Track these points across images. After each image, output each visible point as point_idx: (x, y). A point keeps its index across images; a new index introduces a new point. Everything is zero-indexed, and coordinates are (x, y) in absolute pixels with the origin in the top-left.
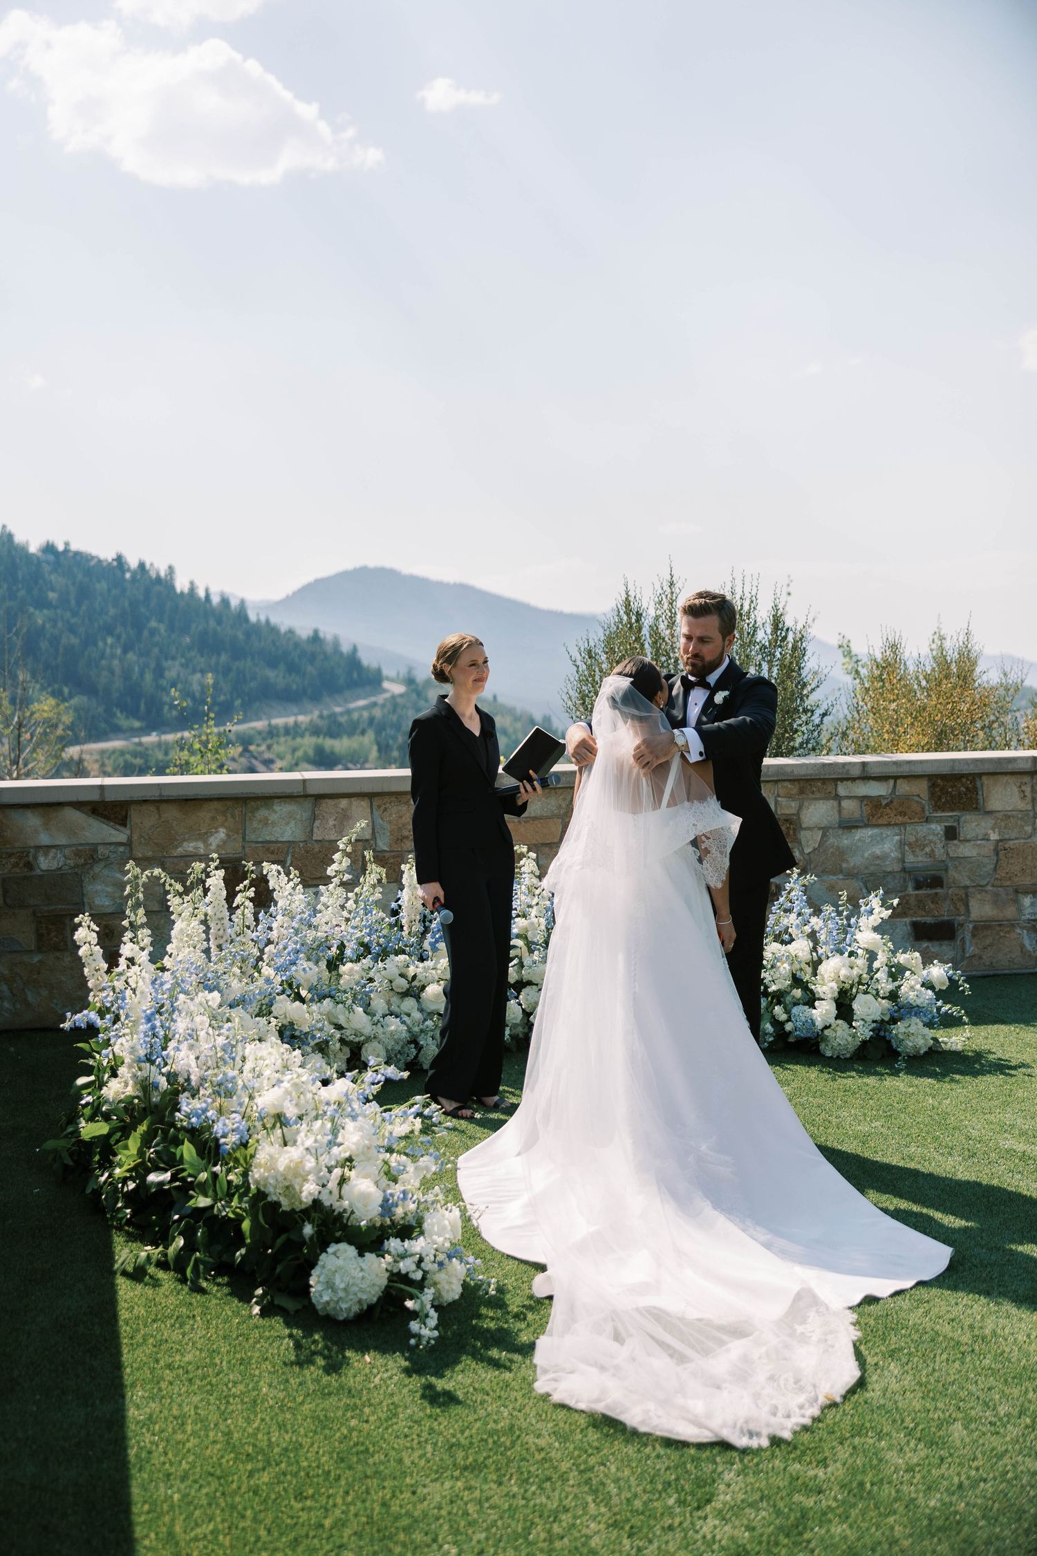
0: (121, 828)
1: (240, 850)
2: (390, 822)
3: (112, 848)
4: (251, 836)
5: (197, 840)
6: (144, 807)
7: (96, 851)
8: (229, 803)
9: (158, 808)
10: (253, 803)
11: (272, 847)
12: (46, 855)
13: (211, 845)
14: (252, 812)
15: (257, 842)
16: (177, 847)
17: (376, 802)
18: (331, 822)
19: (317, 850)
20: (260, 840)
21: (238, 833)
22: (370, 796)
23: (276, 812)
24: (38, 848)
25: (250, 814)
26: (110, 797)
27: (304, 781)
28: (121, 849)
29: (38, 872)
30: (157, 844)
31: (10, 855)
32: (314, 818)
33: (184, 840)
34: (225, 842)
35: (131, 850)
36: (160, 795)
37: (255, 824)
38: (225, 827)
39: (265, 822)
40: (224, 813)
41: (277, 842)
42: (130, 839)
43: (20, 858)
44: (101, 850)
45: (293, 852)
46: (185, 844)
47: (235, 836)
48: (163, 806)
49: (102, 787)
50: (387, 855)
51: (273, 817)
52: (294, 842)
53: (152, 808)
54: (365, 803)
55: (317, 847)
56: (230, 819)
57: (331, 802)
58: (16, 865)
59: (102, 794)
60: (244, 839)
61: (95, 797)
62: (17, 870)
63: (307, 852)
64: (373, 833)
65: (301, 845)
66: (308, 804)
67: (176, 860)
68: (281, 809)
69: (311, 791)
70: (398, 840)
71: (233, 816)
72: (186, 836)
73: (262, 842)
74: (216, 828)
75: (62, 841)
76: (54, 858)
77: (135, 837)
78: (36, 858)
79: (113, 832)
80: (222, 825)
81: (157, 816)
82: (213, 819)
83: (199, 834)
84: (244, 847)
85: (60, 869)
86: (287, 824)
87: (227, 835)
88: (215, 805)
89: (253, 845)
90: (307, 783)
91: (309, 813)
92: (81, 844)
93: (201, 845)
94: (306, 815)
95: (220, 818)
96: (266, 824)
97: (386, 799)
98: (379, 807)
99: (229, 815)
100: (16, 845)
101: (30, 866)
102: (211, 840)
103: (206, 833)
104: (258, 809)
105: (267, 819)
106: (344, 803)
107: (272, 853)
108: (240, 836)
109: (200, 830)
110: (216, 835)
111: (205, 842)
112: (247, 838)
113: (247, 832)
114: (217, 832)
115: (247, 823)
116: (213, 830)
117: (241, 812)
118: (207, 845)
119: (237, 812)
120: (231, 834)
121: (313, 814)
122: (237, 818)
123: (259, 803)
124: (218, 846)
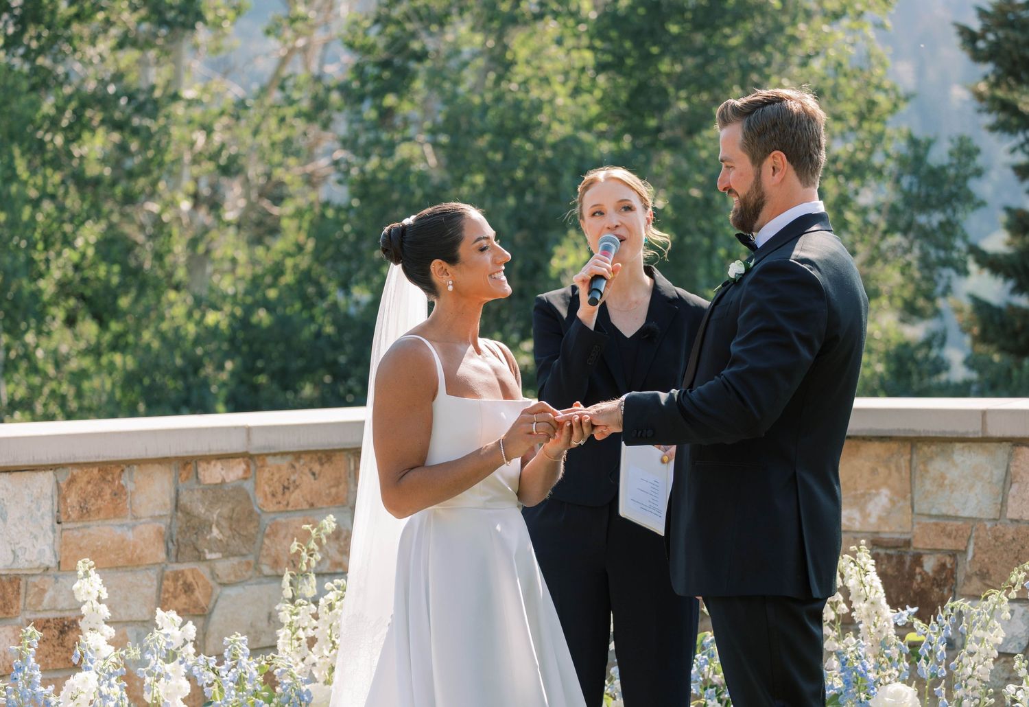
1: (908, 526)
4: (922, 506)
8: (894, 446)
10: (925, 449)
11: (951, 525)
13: (869, 515)
14: (925, 464)
15: (930, 516)
19: (1009, 537)
20: (934, 512)
21: (904, 497)
23: (955, 465)
25: (921, 467)
27: (984, 413)
32: (1008, 480)
34: (888, 512)
37: (927, 485)
38: (889, 487)
39: (941, 482)
40: (886, 464)
41: (956, 518)
45: (977, 537)
47: (901, 504)
51: (953, 474)
52: (981, 520)
55: (1010, 532)
56: (895, 474)
57: (1026, 453)
60: (912, 508)
63: (996, 539)
65: (989, 525)
66: (1002, 452)
68: (966, 460)
69: (994, 431)
71: (898, 469)
73: (937, 516)
74: (877, 488)
80: (885, 483)
82: (874, 471)
83: (855, 497)
84: (912, 523)
86: (971, 487)
87: (892, 502)
88: (876, 448)
89: (925, 520)
90: (989, 419)
91: (1002, 471)
94: (999, 473)
95: (882, 471)
96: (941, 485)
99: (893, 467)
102: (870, 507)
103: (863, 495)
104: (931, 458)
105: (943, 477)
107: (949, 536)
108: (908, 503)
109: (856, 490)
110: (877, 499)
111: (862, 510)
112: (916, 509)
113: (916, 498)
114: (878, 494)
115: (918, 482)
116: (874, 491)
117: (910, 461)
118: (865, 516)
119: (903, 462)
120: (896, 498)
121: (1007, 472)
122: (903, 474)
123: (933, 448)
124: (880, 518)
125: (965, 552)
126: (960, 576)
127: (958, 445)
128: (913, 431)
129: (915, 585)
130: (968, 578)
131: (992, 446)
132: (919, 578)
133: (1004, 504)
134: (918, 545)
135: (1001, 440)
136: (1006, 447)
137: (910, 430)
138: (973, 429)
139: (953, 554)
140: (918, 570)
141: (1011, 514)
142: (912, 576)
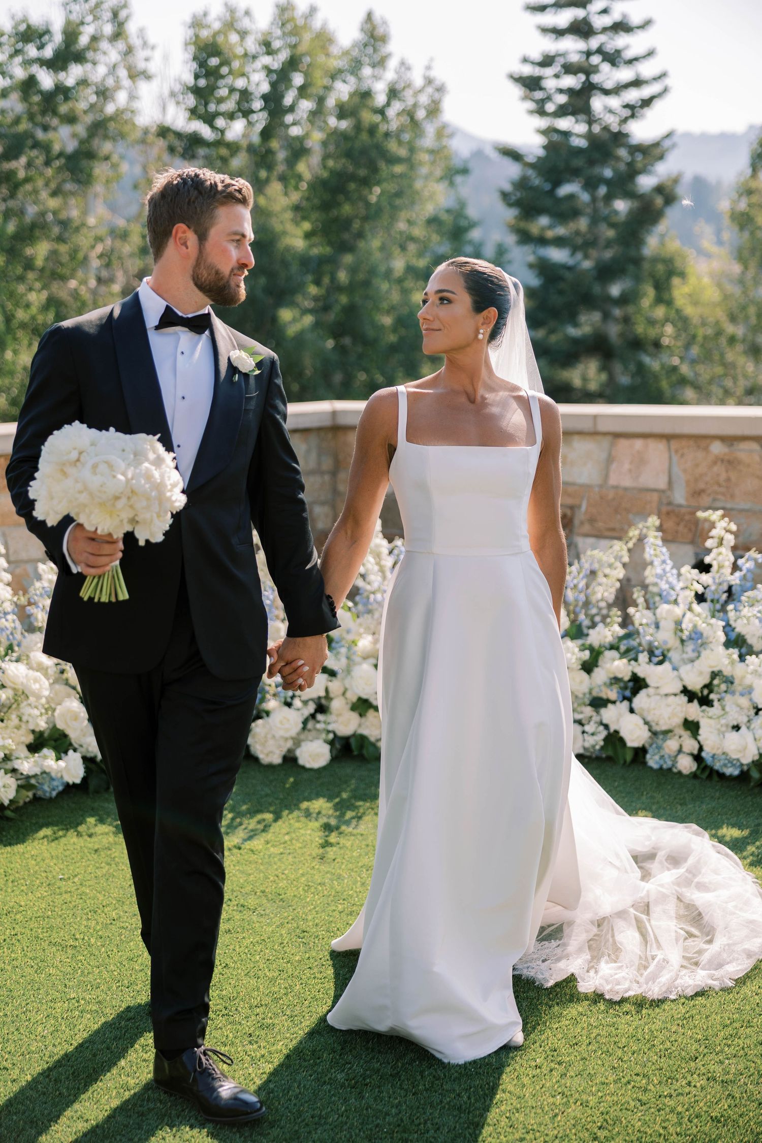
2: (685, 471)
11: (571, 489)
17: (674, 444)
18: (627, 466)
19: (611, 498)
22: (668, 438)
23: (575, 450)
27: (595, 417)
32: (610, 460)
41: (574, 484)
45: (589, 498)
50: (683, 510)
51: (572, 456)
52: (591, 486)
54: (661, 446)
55: (611, 495)
57: (623, 443)
63: (602, 498)
64: (670, 483)
65: (597, 490)
66: (606, 442)
68: (582, 447)
69: (602, 427)
70: (695, 493)
86: (585, 464)
91: (607, 453)
94: (604, 456)
97: (684, 443)
98: (677, 451)
106: (638, 444)
107: (570, 495)
121: (610, 455)
125: (579, 507)
126: (576, 522)
127: (576, 437)
130: (582, 523)
131: (599, 438)
133: (606, 477)
135: (605, 434)
136: (609, 438)
138: (587, 426)
139: (572, 508)
141: (613, 481)
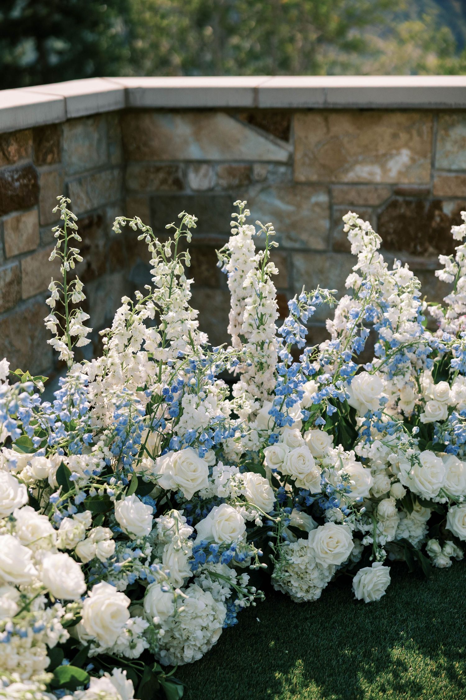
0: (279, 142)
1: (427, 179)
3: (270, 167)
4: (442, 163)
5: (372, 163)
6: (310, 117)
7: (250, 169)
8: (416, 116)
9: (326, 120)
10: (447, 118)
12: (197, 171)
13: (390, 170)
14: (446, 129)
15: (450, 171)
16: (347, 171)
20: (454, 167)
21: (425, 156)
24: (189, 162)
25: (442, 132)
26: (265, 103)
28: (282, 169)
29: (188, 192)
30: (324, 166)
31: (158, 170)
33: (357, 162)
34: (408, 168)
35: (293, 172)
36: (325, 102)
37: (449, 146)
38: (410, 148)
40: (408, 130)
42: (291, 157)
43: (169, 173)
44: (259, 170)
46: (358, 168)
47: (422, 161)
48: (333, 117)
49: (256, 91)
53: (319, 119)
56: (416, 138)
58: (164, 182)
59: (256, 99)
60: (433, 165)
61: (247, 102)
62: (165, 187)
67: (345, 188)
71: (420, 134)
72: (360, 158)
73: (457, 171)
74: (398, 149)
75: (214, 155)
76: (205, 176)
77: (298, 156)
78: (185, 175)
79: (272, 147)
80: (406, 145)
81: (325, 130)
82: (395, 136)
83: (376, 156)
84: (432, 176)
85: (211, 189)
87: (413, 160)
88: (398, 118)
89: (445, 174)
92: (236, 161)
93: (377, 170)
95: (403, 136)
99: (415, 133)
100: (165, 157)
101: (179, 184)
102: (391, 164)
103: (384, 155)
104: (453, 125)
108: (429, 161)
109: (377, 150)
110: (397, 158)
111: (383, 166)
112: (437, 165)
113: (438, 156)
114: (399, 154)
115: (439, 144)
116: (394, 152)
117: (432, 128)
118: (385, 171)
119: (425, 129)
120: (416, 157)
122: (425, 137)
123: (455, 117)
124: (400, 173)
128: (445, 104)
129: (434, 224)
132: (438, 219)
134: (439, 193)
137: (441, 104)
140: (437, 213)
142: (431, 217)
